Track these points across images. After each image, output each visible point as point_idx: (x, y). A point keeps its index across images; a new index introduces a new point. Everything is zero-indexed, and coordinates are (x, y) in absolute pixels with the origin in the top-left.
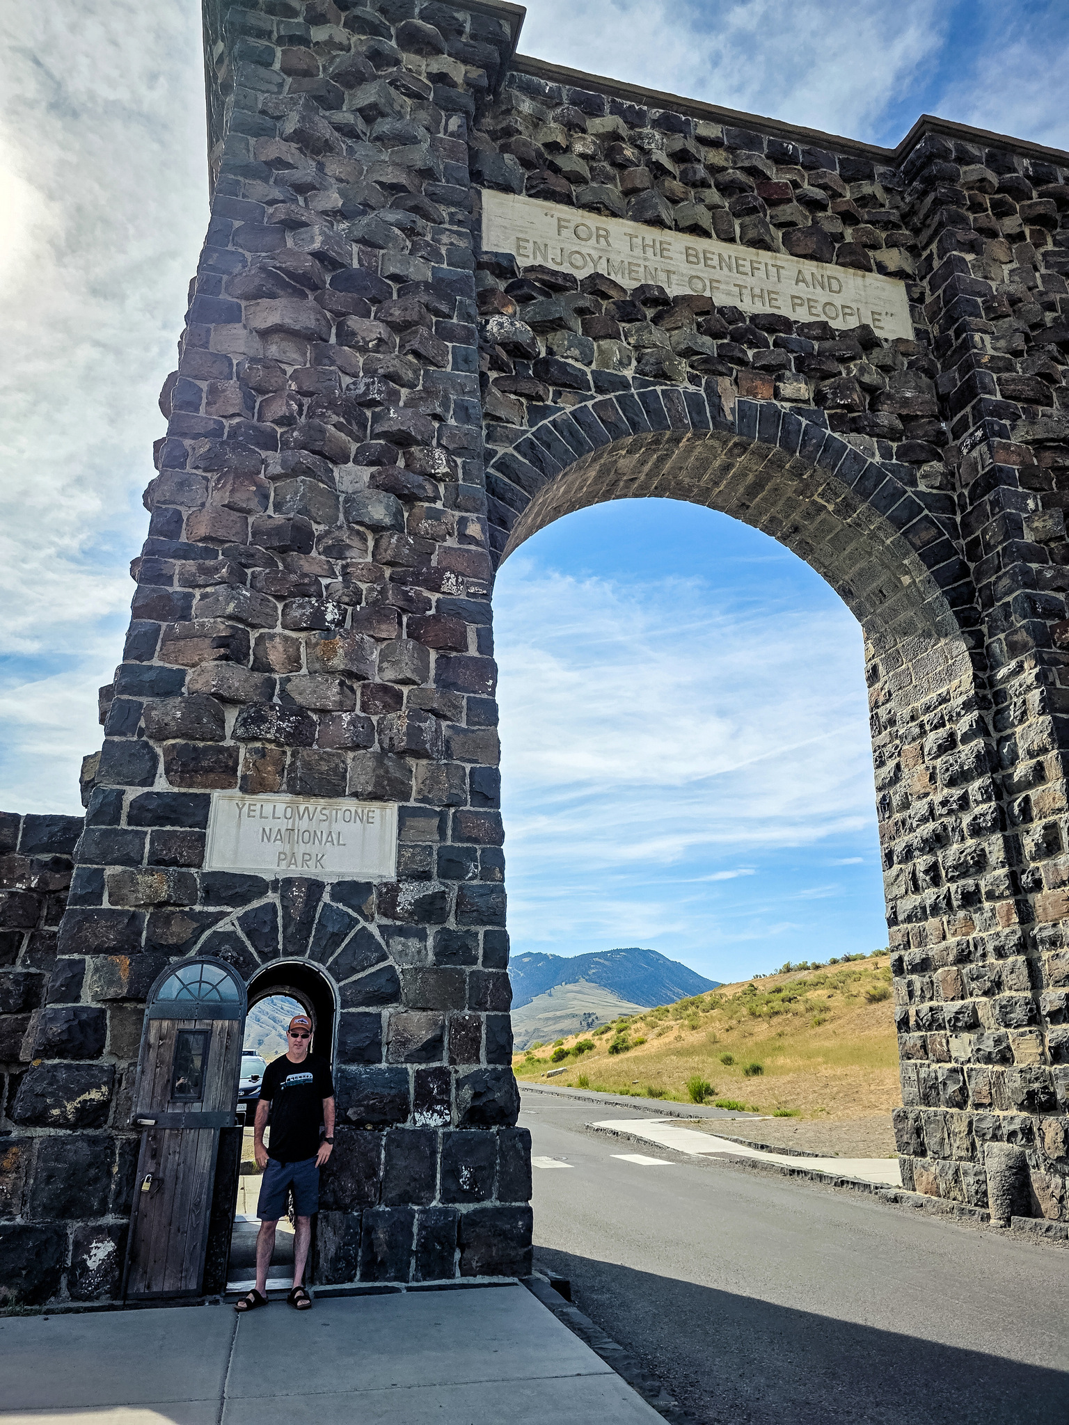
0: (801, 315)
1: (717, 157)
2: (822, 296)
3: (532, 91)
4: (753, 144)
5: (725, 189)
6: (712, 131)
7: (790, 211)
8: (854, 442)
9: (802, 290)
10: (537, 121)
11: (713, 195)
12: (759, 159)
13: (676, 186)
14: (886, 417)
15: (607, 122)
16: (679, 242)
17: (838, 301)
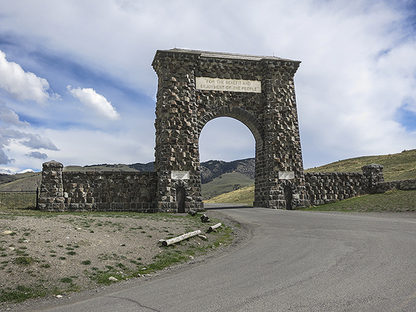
0: (244, 91)
1: (231, 66)
2: (247, 86)
3: (202, 61)
4: (237, 63)
5: (232, 70)
6: (231, 62)
7: (243, 72)
8: (249, 112)
9: (244, 86)
10: (203, 65)
11: (230, 72)
12: (237, 65)
13: (225, 71)
14: (255, 107)
15: (215, 63)
16: (225, 80)
17: (249, 86)
